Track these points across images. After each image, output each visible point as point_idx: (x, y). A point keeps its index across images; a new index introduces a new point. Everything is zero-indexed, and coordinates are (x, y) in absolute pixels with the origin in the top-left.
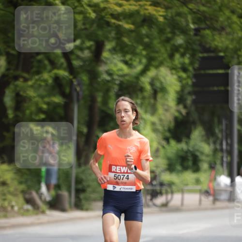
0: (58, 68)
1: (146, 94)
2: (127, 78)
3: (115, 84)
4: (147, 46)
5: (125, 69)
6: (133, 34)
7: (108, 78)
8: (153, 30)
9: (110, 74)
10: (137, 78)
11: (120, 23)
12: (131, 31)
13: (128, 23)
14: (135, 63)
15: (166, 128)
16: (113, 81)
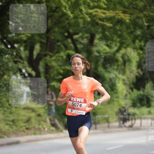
0: (69, 50)
1: (119, 63)
2: (108, 54)
3: (102, 58)
4: (120, 36)
5: (107, 49)
6: (112, 30)
7: (97, 54)
8: (123, 27)
9: (98, 52)
10: (114, 54)
11: (105, 23)
12: (111, 28)
13: (109, 23)
14: (113, 46)
15: (131, 82)
16: (100, 56)
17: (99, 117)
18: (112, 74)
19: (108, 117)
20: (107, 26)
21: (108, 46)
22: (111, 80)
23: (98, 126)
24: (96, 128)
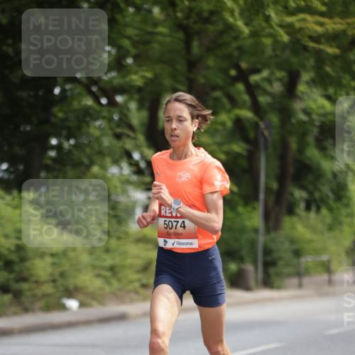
0: (241, 108)
3: (315, 126)
5: (328, 106)
6: (338, 63)
7: (303, 117)
9: (307, 112)
11: (322, 47)
12: (336, 57)
13: (331, 46)
16: (311, 121)
17: (307, 260)
18: (337, 163)
19: (329, 262)
20: (328, 53)
21: (329, 98)
22: (335, 175)
23: (306, 280)
24: (300, 286)
